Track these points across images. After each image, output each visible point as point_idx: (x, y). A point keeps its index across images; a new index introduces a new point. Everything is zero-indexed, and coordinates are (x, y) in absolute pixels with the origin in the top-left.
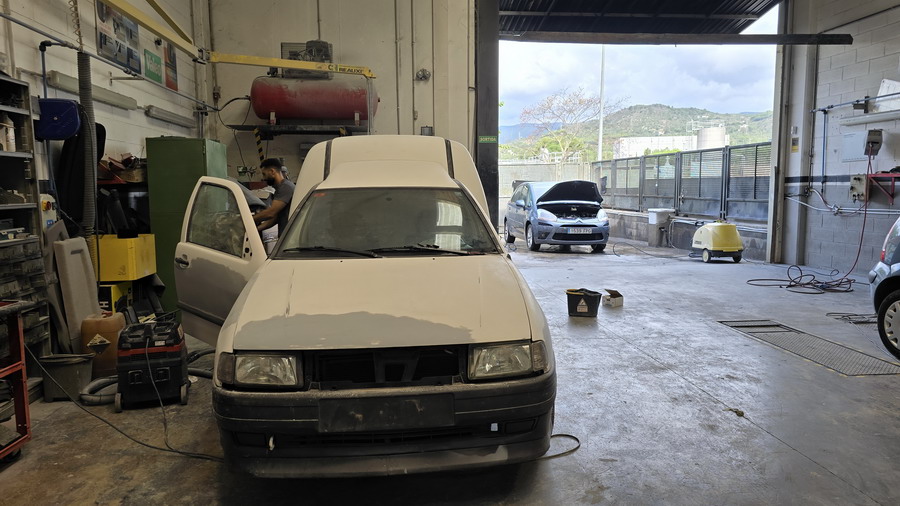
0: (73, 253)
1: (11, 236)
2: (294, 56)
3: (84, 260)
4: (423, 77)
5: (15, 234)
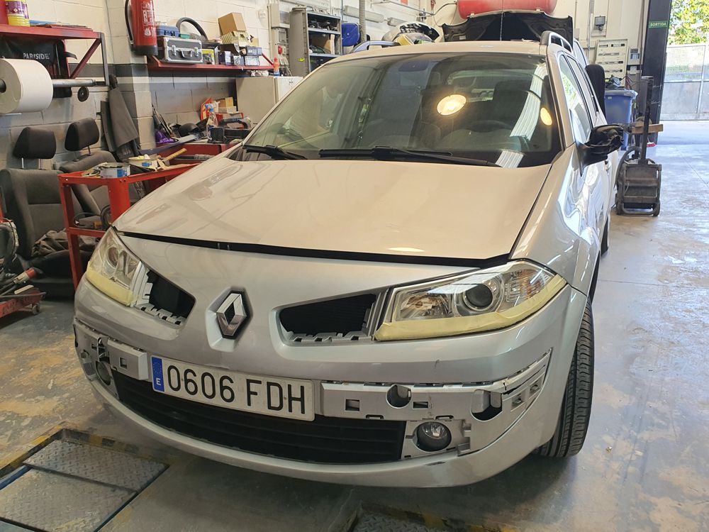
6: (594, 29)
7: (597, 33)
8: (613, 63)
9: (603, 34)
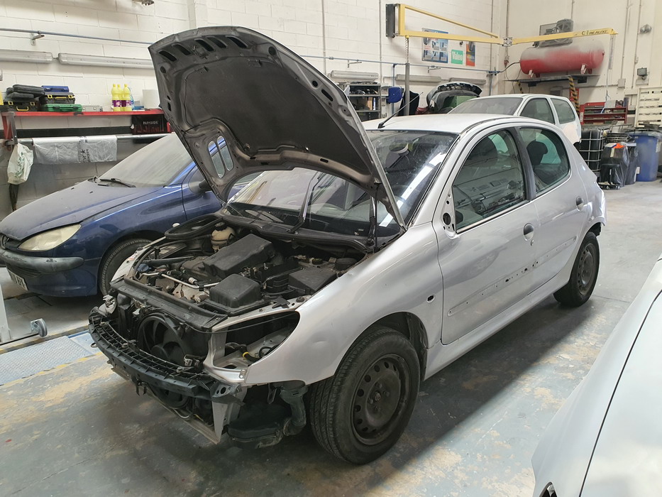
2: (549, 32)
4: (646, 30)
6: (638, 79)
7: (641, 82)
8: (653, 107)
9: (646, 82)
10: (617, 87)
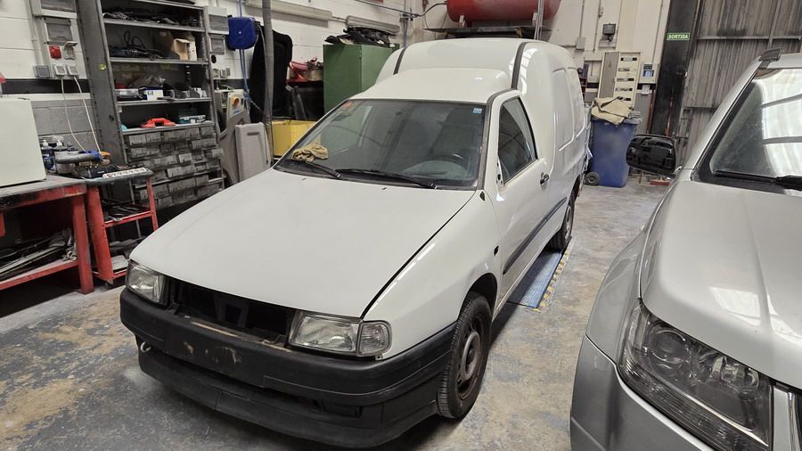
0: (249, 134)
1: (193, 122)
3: (260, 140)
5: (197, 119)
6: (603, 39)
7: (605, 44)
8: (621, 79)
9: (613, 45)
10: (574, 49)
